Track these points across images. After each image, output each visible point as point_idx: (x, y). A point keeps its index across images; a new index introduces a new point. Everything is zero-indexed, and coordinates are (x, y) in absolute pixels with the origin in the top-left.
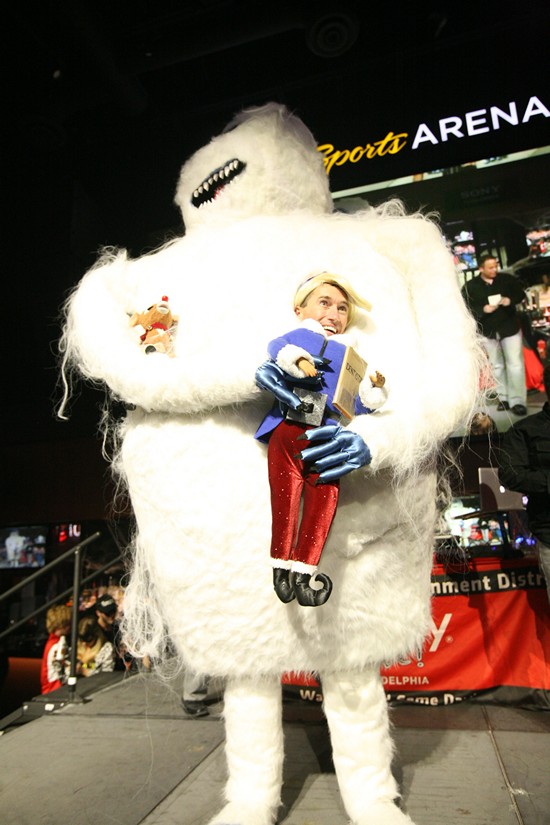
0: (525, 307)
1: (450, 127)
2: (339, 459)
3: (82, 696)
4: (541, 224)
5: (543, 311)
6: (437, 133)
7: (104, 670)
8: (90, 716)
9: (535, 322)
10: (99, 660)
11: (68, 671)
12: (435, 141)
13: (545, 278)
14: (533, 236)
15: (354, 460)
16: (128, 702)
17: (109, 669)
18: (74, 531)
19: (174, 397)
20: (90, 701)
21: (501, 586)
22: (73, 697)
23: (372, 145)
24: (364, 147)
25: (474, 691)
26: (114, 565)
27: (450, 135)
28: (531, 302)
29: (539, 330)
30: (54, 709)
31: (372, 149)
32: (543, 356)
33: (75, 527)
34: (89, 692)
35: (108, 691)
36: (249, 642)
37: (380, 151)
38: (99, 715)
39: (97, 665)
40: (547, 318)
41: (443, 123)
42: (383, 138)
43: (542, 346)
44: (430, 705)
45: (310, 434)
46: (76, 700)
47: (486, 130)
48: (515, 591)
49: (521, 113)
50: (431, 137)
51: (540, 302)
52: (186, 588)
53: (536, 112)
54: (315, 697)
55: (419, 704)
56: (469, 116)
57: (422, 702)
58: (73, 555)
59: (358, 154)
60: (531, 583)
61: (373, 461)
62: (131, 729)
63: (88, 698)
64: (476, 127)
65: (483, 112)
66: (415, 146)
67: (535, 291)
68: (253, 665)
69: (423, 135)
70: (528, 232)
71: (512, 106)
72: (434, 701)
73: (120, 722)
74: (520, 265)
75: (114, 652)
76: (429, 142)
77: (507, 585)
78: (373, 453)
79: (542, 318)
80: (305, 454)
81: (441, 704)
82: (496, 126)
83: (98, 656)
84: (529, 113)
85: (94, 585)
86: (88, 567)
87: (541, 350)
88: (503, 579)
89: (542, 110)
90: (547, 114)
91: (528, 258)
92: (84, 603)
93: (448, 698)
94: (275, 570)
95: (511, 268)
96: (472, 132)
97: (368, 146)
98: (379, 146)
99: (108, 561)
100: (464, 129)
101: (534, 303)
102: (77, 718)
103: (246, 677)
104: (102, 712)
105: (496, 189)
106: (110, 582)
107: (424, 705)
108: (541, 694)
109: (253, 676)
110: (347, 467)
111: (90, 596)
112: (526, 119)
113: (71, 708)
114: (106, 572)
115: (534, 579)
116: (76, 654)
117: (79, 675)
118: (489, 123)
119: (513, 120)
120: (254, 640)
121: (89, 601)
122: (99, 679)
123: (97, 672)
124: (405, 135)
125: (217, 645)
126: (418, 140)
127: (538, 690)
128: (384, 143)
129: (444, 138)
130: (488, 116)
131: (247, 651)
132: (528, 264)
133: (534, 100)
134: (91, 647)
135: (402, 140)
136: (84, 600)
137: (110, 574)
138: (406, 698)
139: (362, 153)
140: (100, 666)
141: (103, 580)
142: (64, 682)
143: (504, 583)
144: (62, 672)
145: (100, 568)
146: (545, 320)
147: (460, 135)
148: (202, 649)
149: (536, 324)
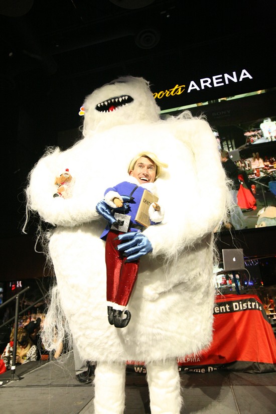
0: (244, 169)
1: (205, 83)
2: (135, 250)
3: (19, 376)
4: (251, 128)
5: (253, 170)
6: (199, 85)
7: (31, 360)
8: (22, 387)
9: (250, 176)
10: (28, 355)
11: (11, 362)
12: (198, 89)
13: (254, 154)
14: (247, 134)
15: (144, 250)
16: (44, 378)
17: (34, 360)
18: (19, 284)
19: (63, 219)
20: (23, 378)
21: (235, 309)
22: (13, 378)
23: (168, 91)
24: (165, 92)
25: (223, 364)
26: (39, 302)
27: (205, 86)
28: (247, 166)
29: (252, 180)
30: (3, 384)
31: (168, 92)
32: (254, 192)
33: (20, 282)
34: (23, 373)
35: (33, 372)
36: (104, 344)
37: (172, 93)
38: (28, 386)
39: (27, 358)
40: (255, 174)
41: (202, 81)
42: (174, 88)
43: (253, 188)
44: (201, 372)
45: (121, 237)
46: (15, 378)
47: (223, 84)
48: (242, 312)
49: (238, 77)
50: (196, 87)
51: (252, 166)
52: (74, 315)
53: (245, 77)
54: (142, 371)
55: (196, 373)
56: (214, 78)
57: (197, 371)
58: (15, 299)
59: (161, 94)
60: (250, 307)
61: (153, 250)
62: (44, 393)
63: (22, 377)
64: (217, 83)
65: (221, 76)
66: (189, 91)
67: (249, 161)
68: (107, 356)
69: (193, 86)
70: (245, 132)
71: (234, 73)
72: (203, 371)
73: (39, 389)
74: (242, 148)
75: (37, 350)
76: (196, 89)
77: (238, 309)
78: (153, 246)
79: (253, 174)
80: (120, 247)
81: (207, 372)
82: (227, 82)
83: (28, 353)
84: (242, 77)
85: (29, 313)
86: (25, 304)
87: (253, 190)
88: (236, 305)
89: (248, 75)
90: (251, 77)
91: (245, 145)
92: (23, 323)
93: (210, 369)
94: (108, 307)
95: (237, 150)
96: (216, 85)
97: (166, 91)
98: (172, 91)
99: (36, 300)
100: (212, 83)
101: (249, 167)
102: (15, 389)
103: (105, 362)
104: (29, 384)
105: (229, 112)
106: (38, 312)
107: (198, 372)
108: (256, 364)
109: (108, 362)
110: (140, 254)
111: (27, 319)
112: (241, 80)
113: (12, 383)
114: (35, 306)
115: (251, 305)
116: (16, 353)
117: (17, 364)
118: (224, 81)
119: (235, 80)
120: (106, 343)
121: (26, 322)
122: (29, 366)
123: (28, 361)
124: (184, 86)
125: (90, 345)
126: (190, 88)
127: (255, 362)
128: (174, 90)
129: (203, 88)
130: (223, 78)
131: (104, 349)
132: (245, 148)
133: (244, 71)
134: (25, 348)
135: (182, 88)
136: (23, 321)
137: (37, 307)
138: (189, 369)
139: (163, 94)
140: (29, 359)
141: (34, 311)
142: (9, 368)
143: (236, 308)
144: (9, 363)
145: (32, 304)
146: (254, 175)
147: (210, 86)
148: (83, 347)
149: (250, 177)
